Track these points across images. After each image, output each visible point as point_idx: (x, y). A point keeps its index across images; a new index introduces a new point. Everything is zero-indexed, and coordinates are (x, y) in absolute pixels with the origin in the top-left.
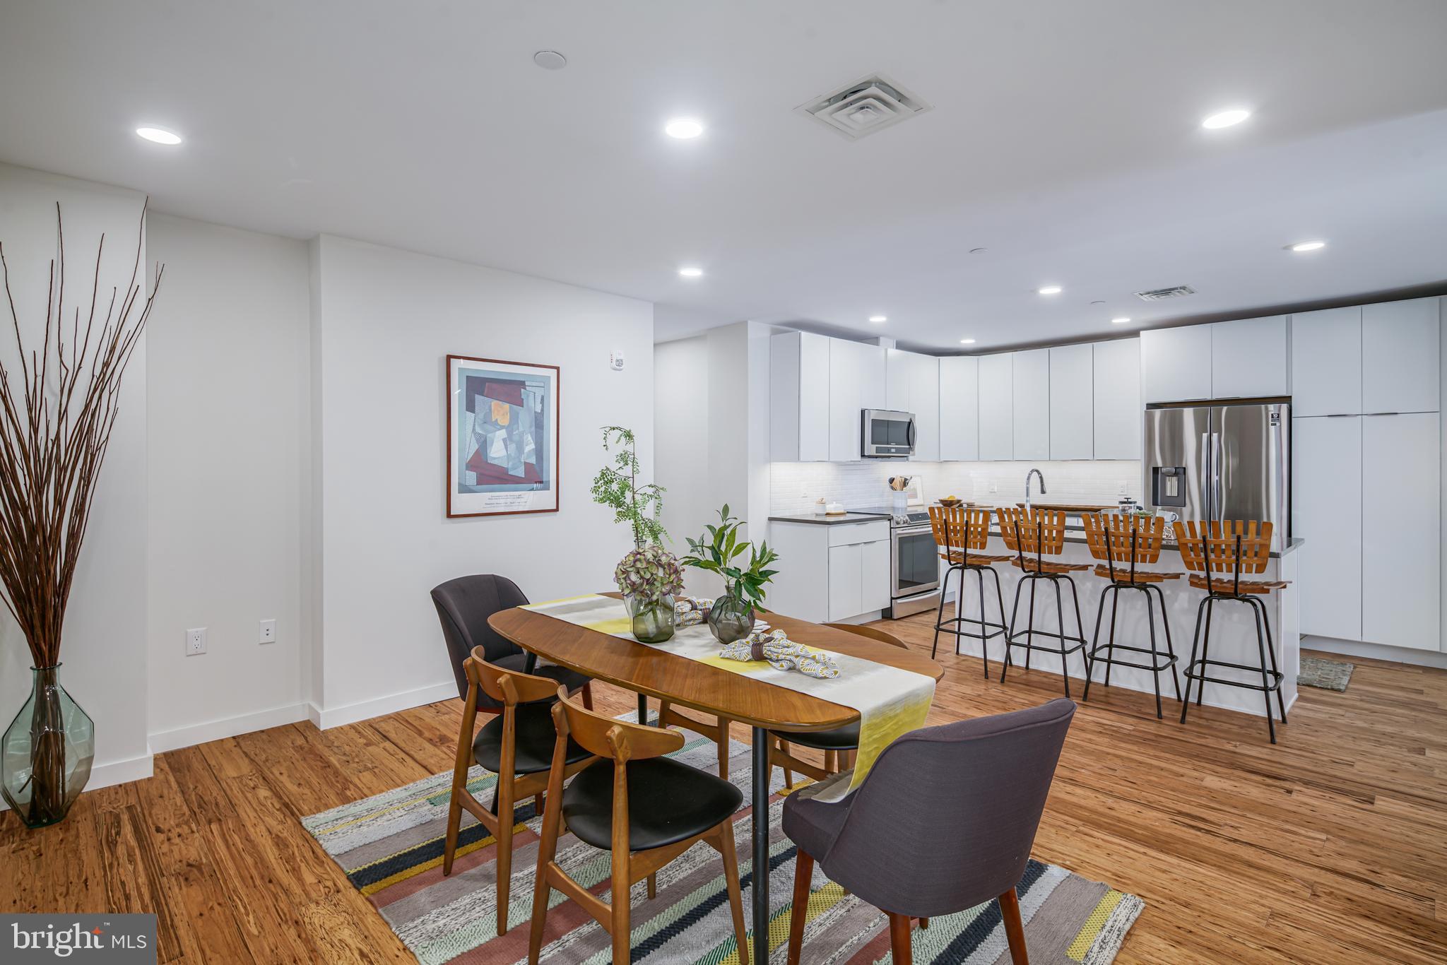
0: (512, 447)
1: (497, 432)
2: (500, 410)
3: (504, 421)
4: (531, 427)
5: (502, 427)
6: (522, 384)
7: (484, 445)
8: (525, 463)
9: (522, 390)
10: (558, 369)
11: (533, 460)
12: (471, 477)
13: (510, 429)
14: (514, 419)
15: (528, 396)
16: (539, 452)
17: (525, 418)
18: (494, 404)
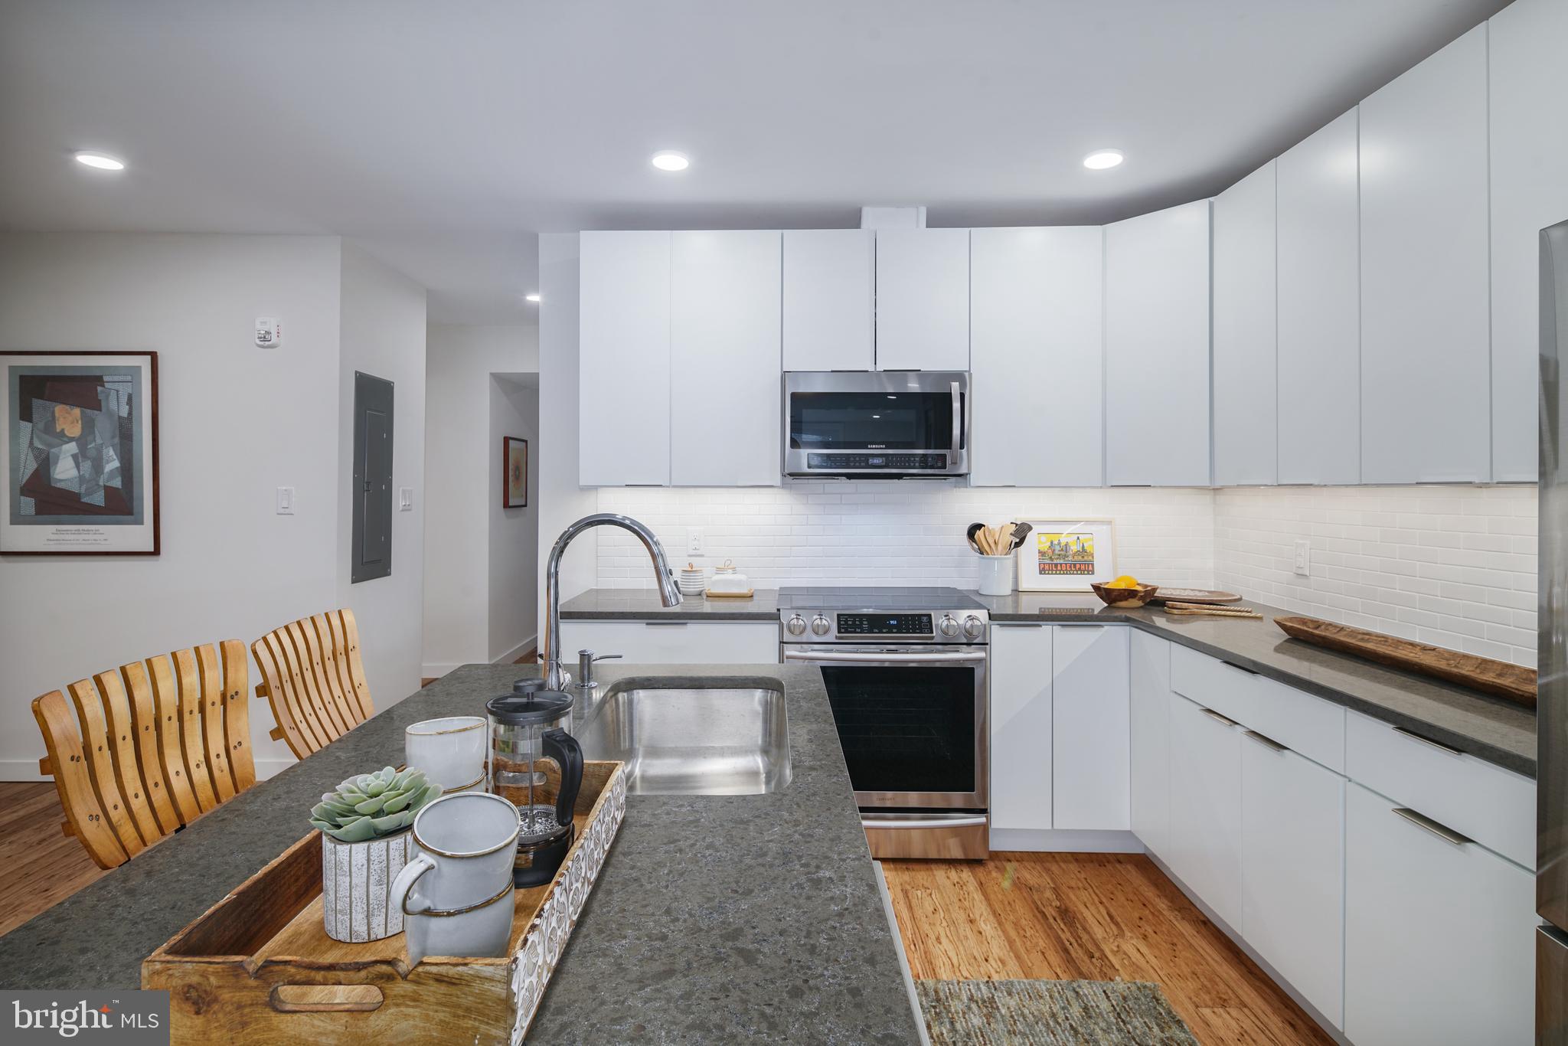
0: (87, 465)
1: (64, 447)
2: (68, 418)
3: (74, 431)
4: (112, 437)
5: (71, 439)
6: (98, 380)
7: (44, 463)
8: (105, 486)
9: (99, 389)
10: (153, 354)
11: (117, 483)
12: (28, 504)
13: (82, 441)
14: (89, 426)
15: (107, 396)
16: (128, 470)
17: (104, 427)
18: (60, 409)
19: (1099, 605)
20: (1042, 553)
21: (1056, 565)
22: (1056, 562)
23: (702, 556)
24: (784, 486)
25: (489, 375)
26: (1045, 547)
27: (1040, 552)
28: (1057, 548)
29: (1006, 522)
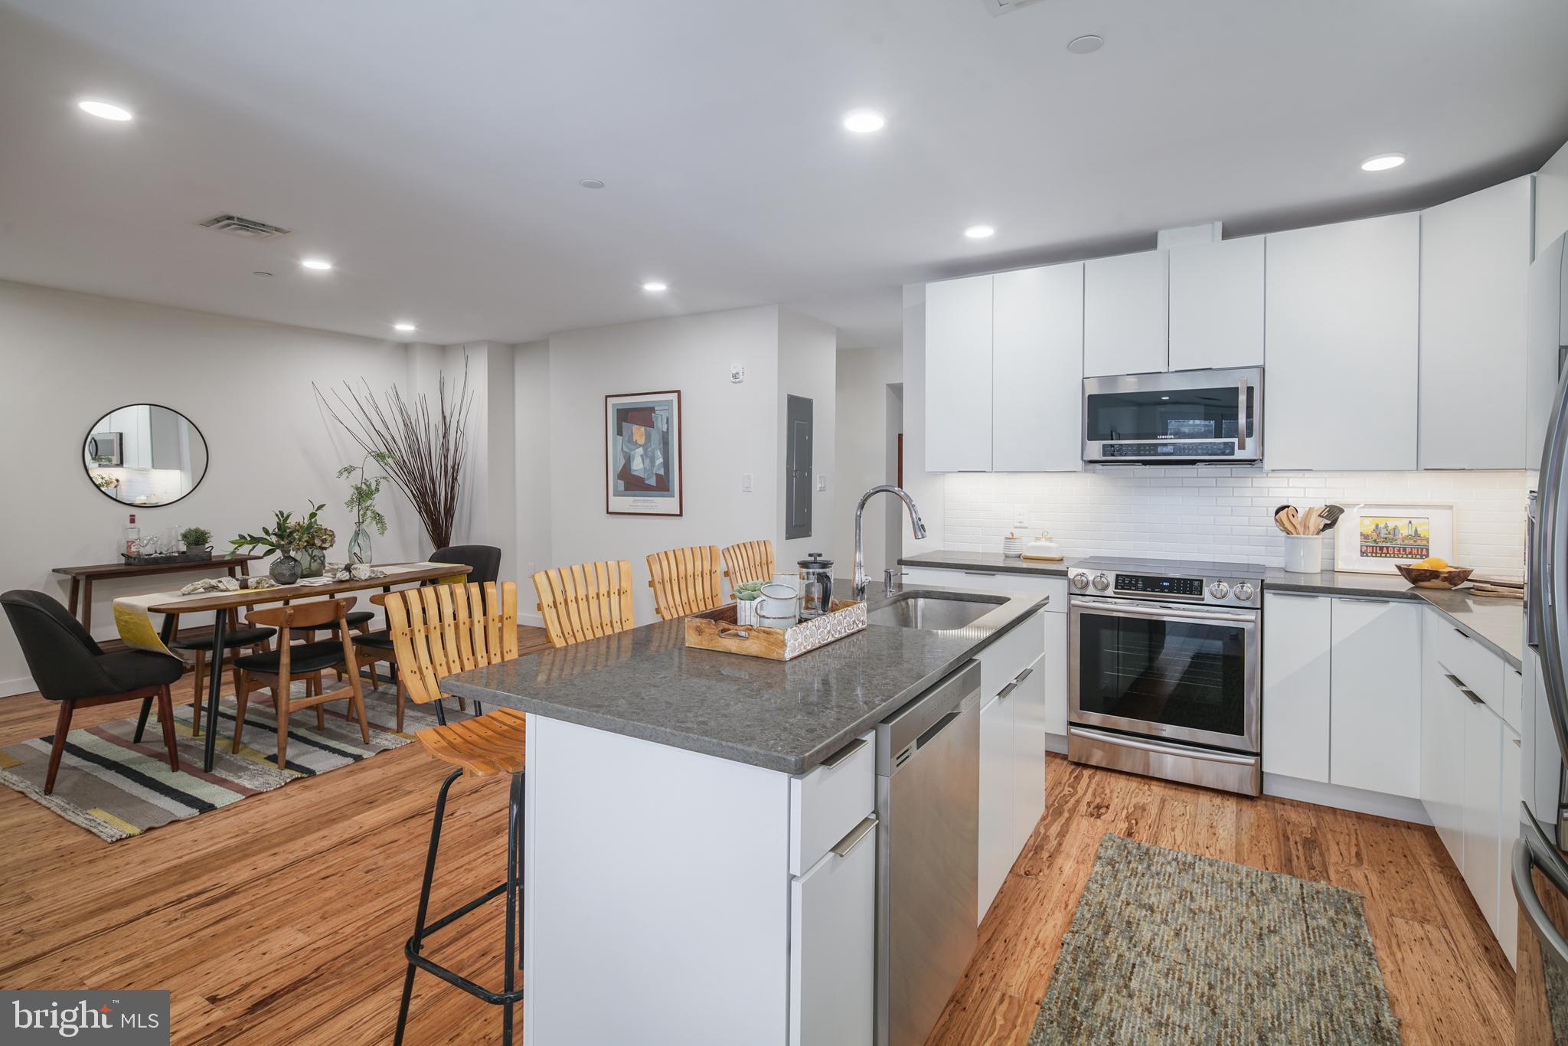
0: (647, 461)
1: (637, 450)
2: (638, 432)
3: (641, 441)
4: (660, 444)
5: (640, 446)
6: (652, 410)
7: (628, 460)
8: (656, 473)
9: (653, 414)
10: (679, 392)
11: (662, 472)
12: (621, 484)
13: (645, 447)
14: (648, 437)
15: (657, 419)
16: (666, 464)
17: (656, 437)
18: (635, 428)
19: (1404, 585)
20: (1364, 536)
21: (1381, 548)
22: (1376, 546)
23: (1026, 528)
24: (1086, 471)
25: (885, 386)
26: (1369, 529)
27: (1362, 534)
28: (1384, 531)
29: (1320, 505)
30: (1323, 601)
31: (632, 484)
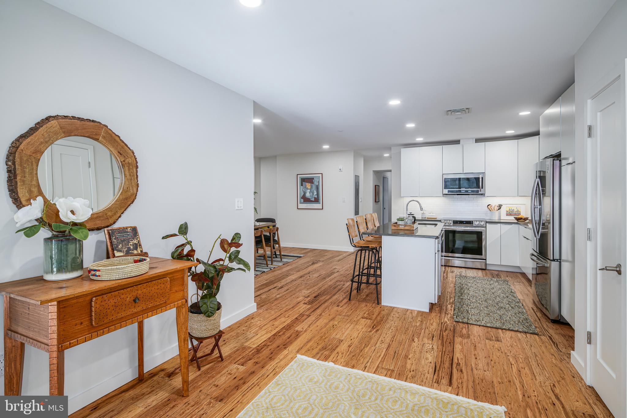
0: (311, 194)
1: (308, 190)
2: (308, 185)
3: (309, 188)
4: (315, 189)
6: (313, 179)
7: (305, 193)
8: (314, 197)
10: (322, 174)
11: (316, 197)
12: (302, 200)
13: (310, 189)
14: (312, 187)
15: (315, 181)
16: (318, 194)
17: (314, 187)
18: (307, 184)
20: (507, 211)
21: (511, 214)
22: (509, 214)
24: (443, 196)
25: (372, 173)
26: (508, 210)
28: (511, 210)
29: (497, 204)
30: (499, 225)
31: (306, 200)
